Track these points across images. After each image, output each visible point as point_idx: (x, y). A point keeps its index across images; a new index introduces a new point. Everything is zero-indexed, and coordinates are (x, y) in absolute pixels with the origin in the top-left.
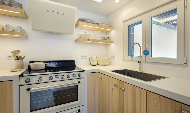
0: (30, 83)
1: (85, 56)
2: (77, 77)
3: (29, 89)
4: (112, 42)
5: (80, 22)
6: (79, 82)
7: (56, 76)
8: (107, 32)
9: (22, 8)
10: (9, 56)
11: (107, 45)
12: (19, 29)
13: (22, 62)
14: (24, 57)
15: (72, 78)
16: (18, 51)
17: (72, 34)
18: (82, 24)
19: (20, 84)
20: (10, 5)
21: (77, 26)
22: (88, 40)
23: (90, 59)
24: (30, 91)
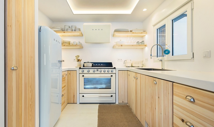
0: (84, 73)
1: (121, 60)
2: (110, 72)
3: (83, 76)
4: (145, 46)
5: (115, 33)
6: (112, 76)
7: (97, 70)
8: (142, 37)
9: (80, 31)
10: (74, 60)
11: (142, 48)
12: (79, 43)
13: (80, 63)
14: (81, 60)
15: (107, 72)
16: (79, 56)
17: (109, 42)
18: (117, 34)
19: (80, 73)
20: (75, 30)
21: (113, 35)
22: (122, 46)
23: (125, 61)
24: (84, 77)
